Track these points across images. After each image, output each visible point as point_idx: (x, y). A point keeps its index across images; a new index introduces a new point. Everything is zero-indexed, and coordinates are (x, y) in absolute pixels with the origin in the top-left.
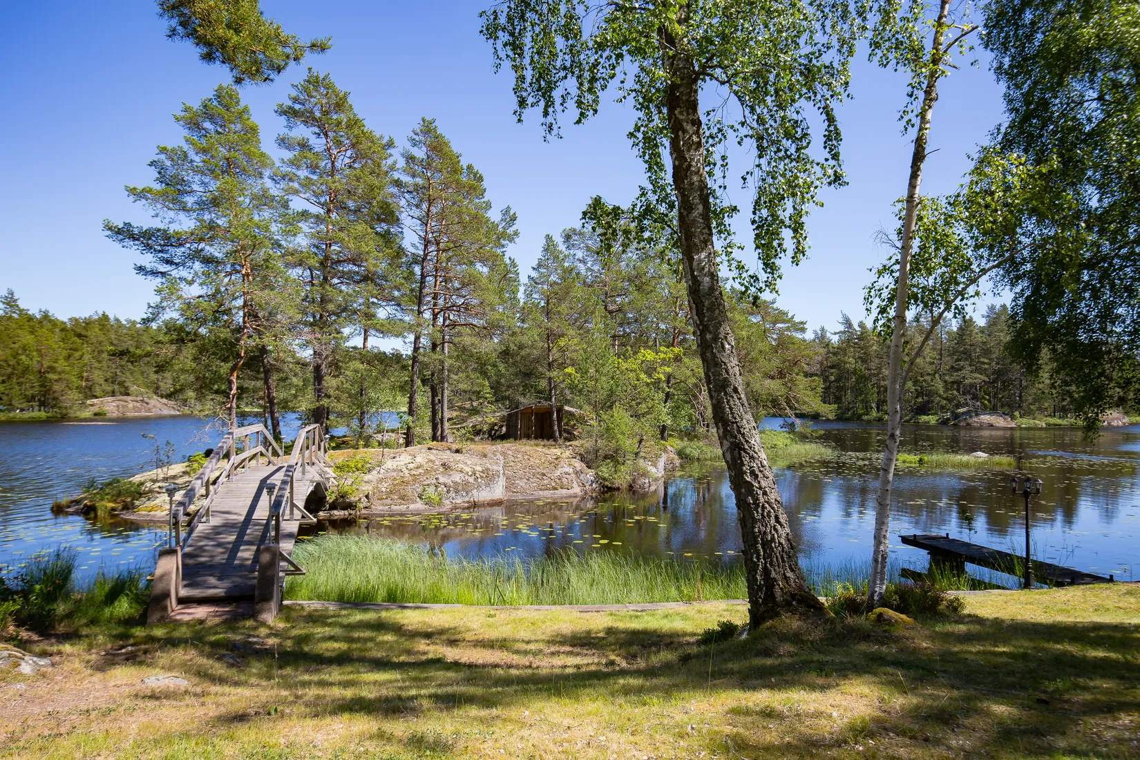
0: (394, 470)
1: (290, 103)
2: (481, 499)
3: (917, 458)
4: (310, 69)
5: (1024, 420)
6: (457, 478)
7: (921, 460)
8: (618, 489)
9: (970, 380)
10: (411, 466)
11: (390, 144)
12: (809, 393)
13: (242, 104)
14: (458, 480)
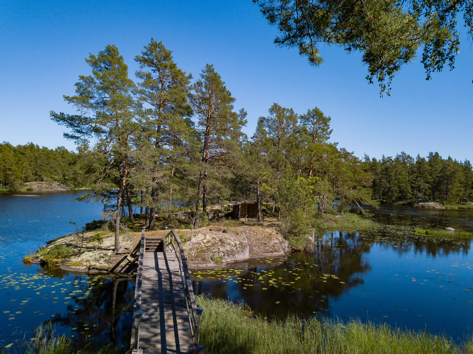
0: (196, 243)
1: (142, 55)
2: (240, 259)
3: (425, 231)
4: (152, 39)
5: (448, 206)
6: (228, 248)
7: (427, 232)
8: (300, 251)
9: (423, 186)
10: (205, 241)
11: (190, 77)
12: (366, 195)
13: (120, 55)
14: (228, 249)
